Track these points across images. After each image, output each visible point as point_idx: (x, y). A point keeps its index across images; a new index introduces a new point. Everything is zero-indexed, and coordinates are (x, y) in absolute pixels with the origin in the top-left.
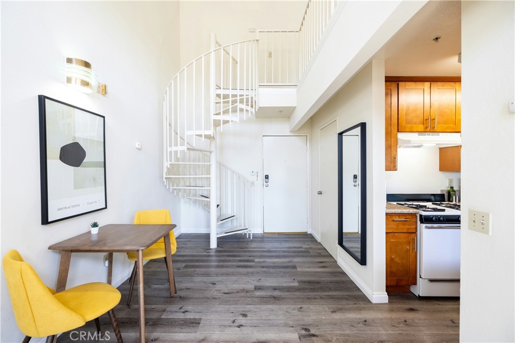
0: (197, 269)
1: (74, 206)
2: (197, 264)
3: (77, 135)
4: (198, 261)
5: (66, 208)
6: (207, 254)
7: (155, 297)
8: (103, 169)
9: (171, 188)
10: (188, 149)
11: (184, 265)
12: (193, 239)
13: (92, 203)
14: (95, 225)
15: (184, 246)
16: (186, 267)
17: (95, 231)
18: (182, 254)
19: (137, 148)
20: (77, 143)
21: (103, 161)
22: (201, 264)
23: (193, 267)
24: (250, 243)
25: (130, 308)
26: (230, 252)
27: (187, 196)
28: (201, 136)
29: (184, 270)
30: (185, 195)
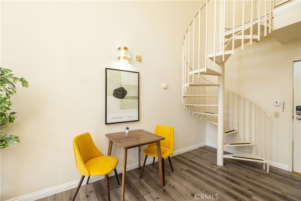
0: (192, 176)
1: (120, 118)
2: (196, 172)
3: (122, 84)
4: (199, 170)
5: (116, 118)
6: (210, 167)
7: (154, 181)
8: (138, 100)
9: (193, 113)
10: (190, 85)
11: (187, 168)
12: (210, 152)
13: (130, 117)
14: (127, 129)
15: (199, 155)
16: (187, 171)
17: (127, 131)
18: (194, 160)
19: (164, 88)
20: (123, 88)
21: (138, 96)
22: (199, 174)
23: (192, 173)
24: (263, 176)
25: (140, 180)
26: (232, 175)
27: (206, 120)
28: (197, 73)
29: (184, 172)
30: (205, 119)
